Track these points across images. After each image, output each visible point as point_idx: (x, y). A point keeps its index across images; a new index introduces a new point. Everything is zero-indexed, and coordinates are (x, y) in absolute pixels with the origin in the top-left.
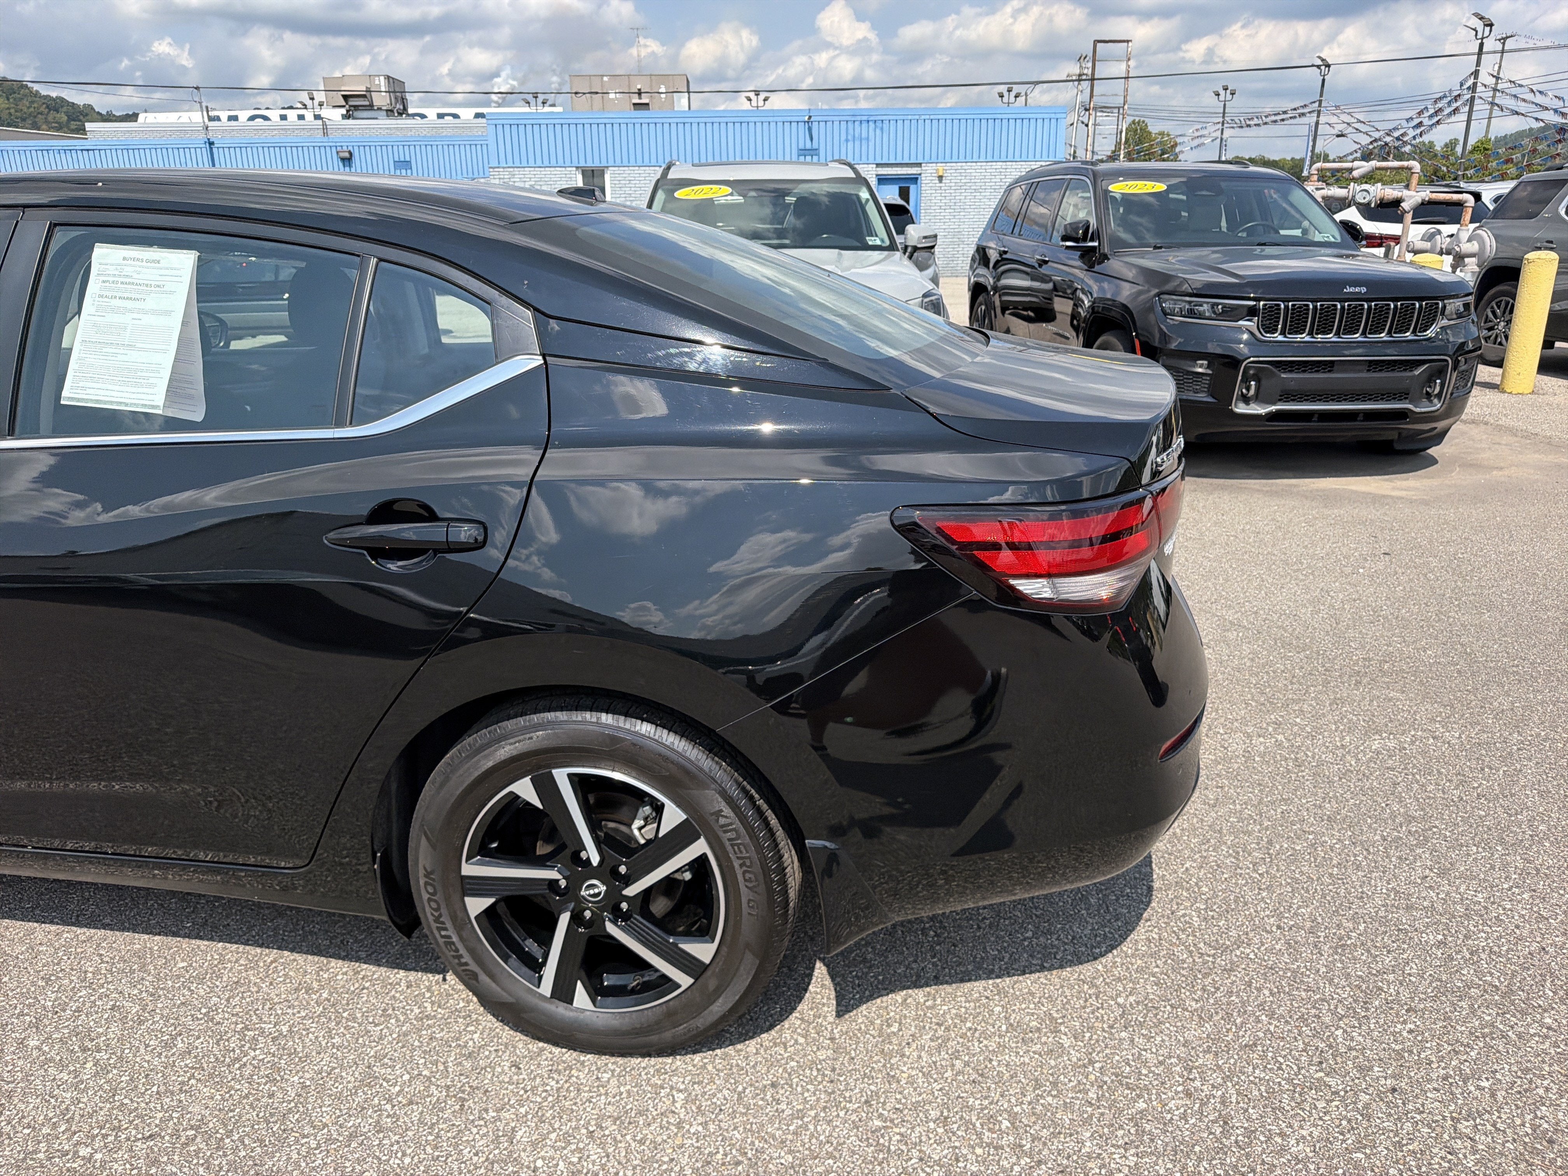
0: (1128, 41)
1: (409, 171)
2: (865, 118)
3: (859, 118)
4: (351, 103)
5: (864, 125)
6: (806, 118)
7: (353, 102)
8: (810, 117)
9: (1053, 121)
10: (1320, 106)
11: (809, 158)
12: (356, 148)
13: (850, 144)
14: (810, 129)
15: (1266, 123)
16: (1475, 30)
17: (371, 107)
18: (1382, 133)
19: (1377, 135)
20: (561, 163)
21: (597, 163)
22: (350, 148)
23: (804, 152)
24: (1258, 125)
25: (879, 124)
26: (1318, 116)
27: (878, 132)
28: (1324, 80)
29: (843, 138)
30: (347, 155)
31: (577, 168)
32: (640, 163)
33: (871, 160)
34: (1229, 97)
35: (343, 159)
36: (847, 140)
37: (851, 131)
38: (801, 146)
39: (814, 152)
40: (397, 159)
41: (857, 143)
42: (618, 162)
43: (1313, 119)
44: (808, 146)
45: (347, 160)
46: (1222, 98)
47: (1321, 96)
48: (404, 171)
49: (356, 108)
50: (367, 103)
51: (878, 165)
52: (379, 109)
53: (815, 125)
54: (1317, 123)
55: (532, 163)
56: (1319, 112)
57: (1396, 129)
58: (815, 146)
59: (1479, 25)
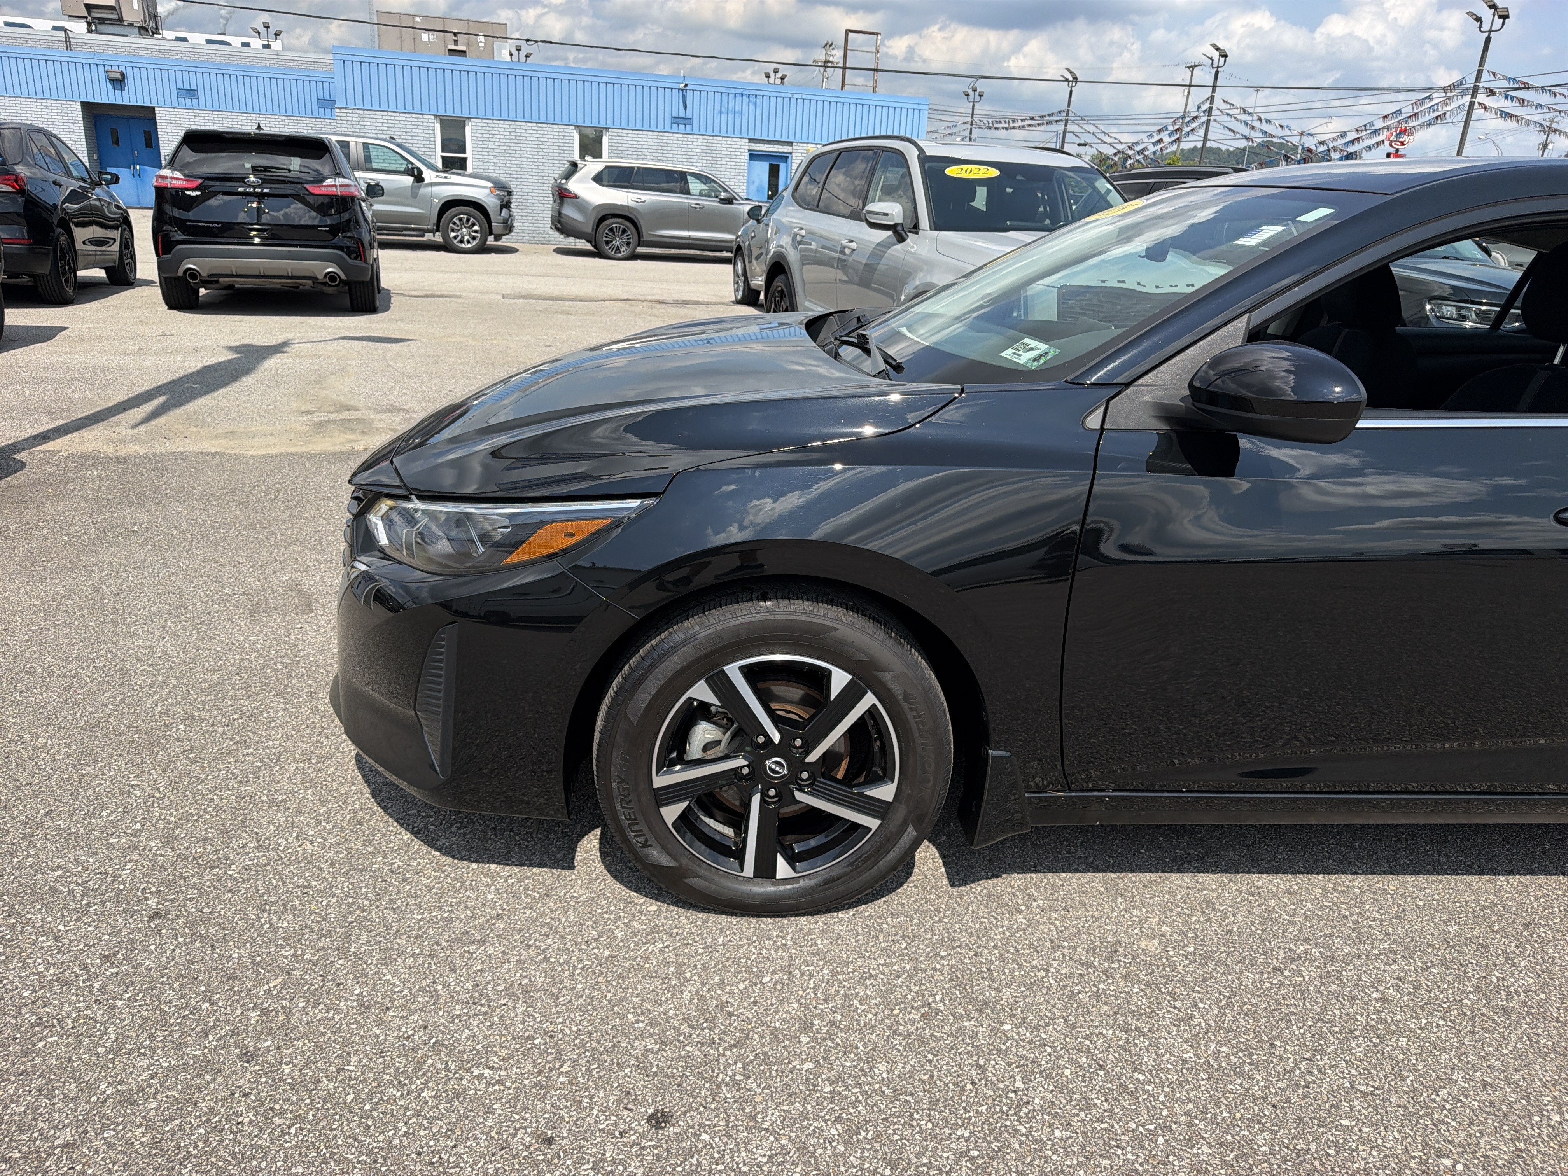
0: (877, 34)
1: (195, 101)
2: (739, 91)
3: (733, 91)
4: (94, 15)
5: (738, 98)
6: (682, 86)
7: (96, 14)
8: (686, 85)
9: (917, 112)
10: (1068, 115)
11: (682, 127)
12: (129, 70)
13: (724, 117)
14: (684, 97)
15: (1014, 128)
16: (1211, 59)
17: (120, 21)
18: (1124, 146)
19: (1120, 147)
20: (417, 109)
21: (458, 114)
22: (122, 69)
23: (677, 120)
24: (1006, 129)
25: (753, 99)
26: (1066, 125)
27: (752, 107)
28: (1071, 92)
29: (717, 109)
30: (118, 76)
31: (436, 116)
32: (505, 117)
33: (744, 135)
34: (977, 98)
35: (113, 81)
36: (721, 112)
37: (725, 103)
38: (675, 114)
39: (686, 121)
40: (180, 86)
41: (731, 116)
42: (481, 114)
43: (1060, 127)
44: (682, 115)
45: (119, 82)
46: (971, 98)
47: (1069, 105)
48: (189, 101)
49: (102, 21)
50: (116, 17)
51: (751, 140)
52: (131, 25)
53: (689, 93)
54: (1065, 132)
55: (384, 107)
56: (1067, 121)
57: (1137, 143)
58: (689, 115)
59: (1215, 55)
